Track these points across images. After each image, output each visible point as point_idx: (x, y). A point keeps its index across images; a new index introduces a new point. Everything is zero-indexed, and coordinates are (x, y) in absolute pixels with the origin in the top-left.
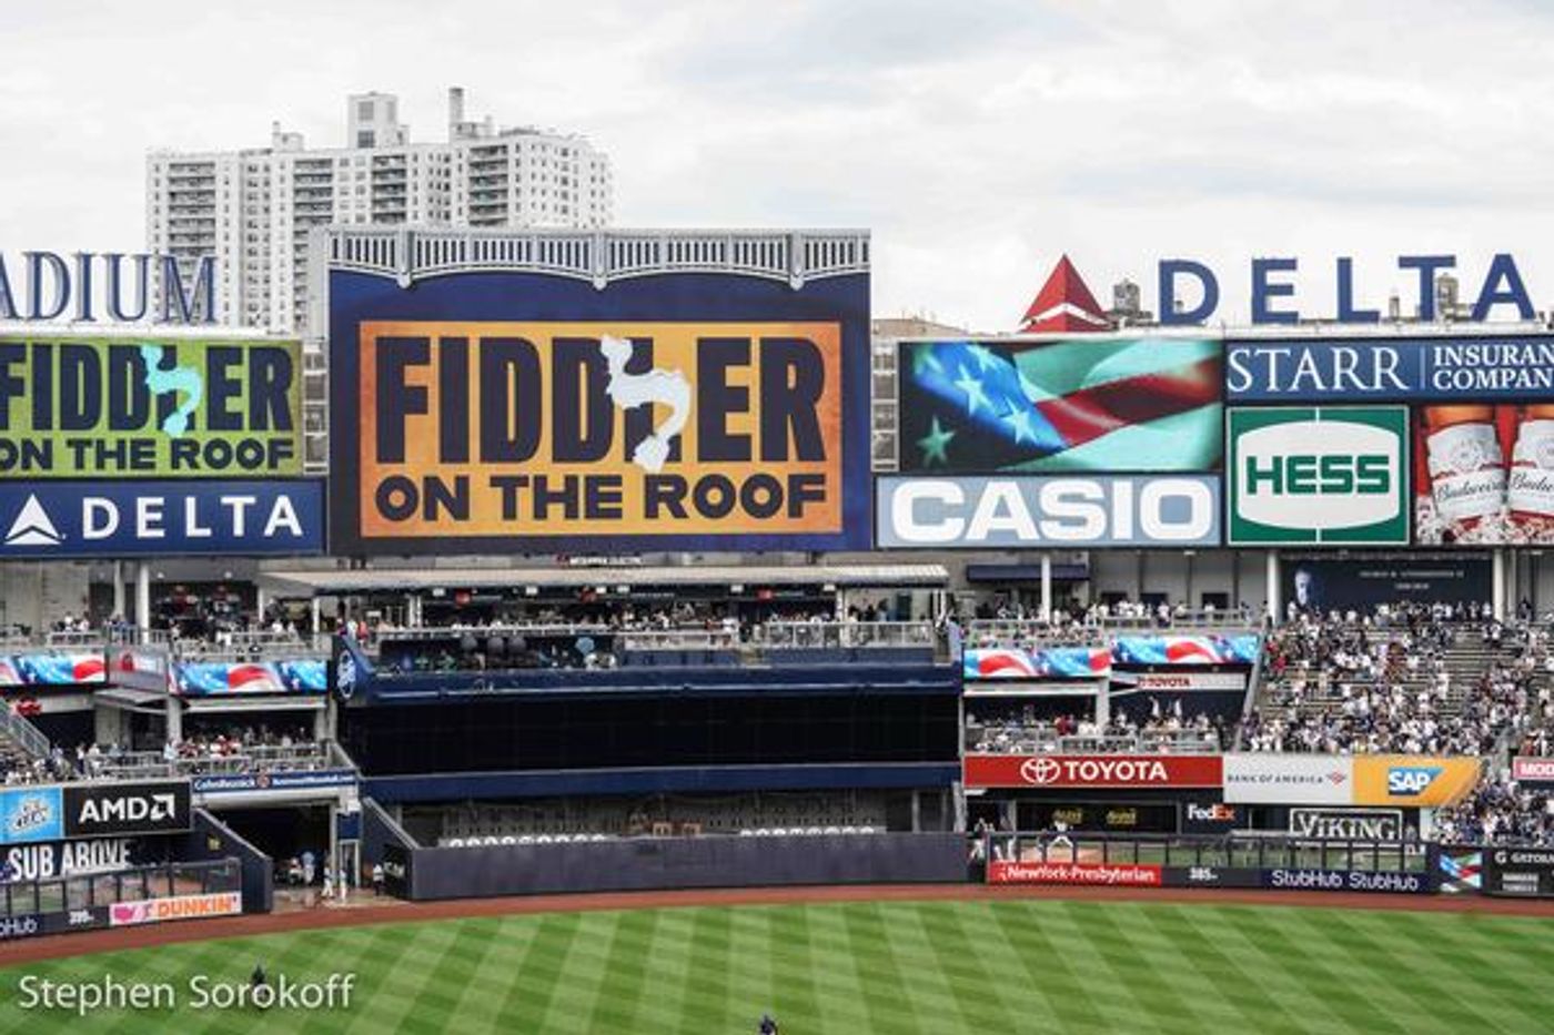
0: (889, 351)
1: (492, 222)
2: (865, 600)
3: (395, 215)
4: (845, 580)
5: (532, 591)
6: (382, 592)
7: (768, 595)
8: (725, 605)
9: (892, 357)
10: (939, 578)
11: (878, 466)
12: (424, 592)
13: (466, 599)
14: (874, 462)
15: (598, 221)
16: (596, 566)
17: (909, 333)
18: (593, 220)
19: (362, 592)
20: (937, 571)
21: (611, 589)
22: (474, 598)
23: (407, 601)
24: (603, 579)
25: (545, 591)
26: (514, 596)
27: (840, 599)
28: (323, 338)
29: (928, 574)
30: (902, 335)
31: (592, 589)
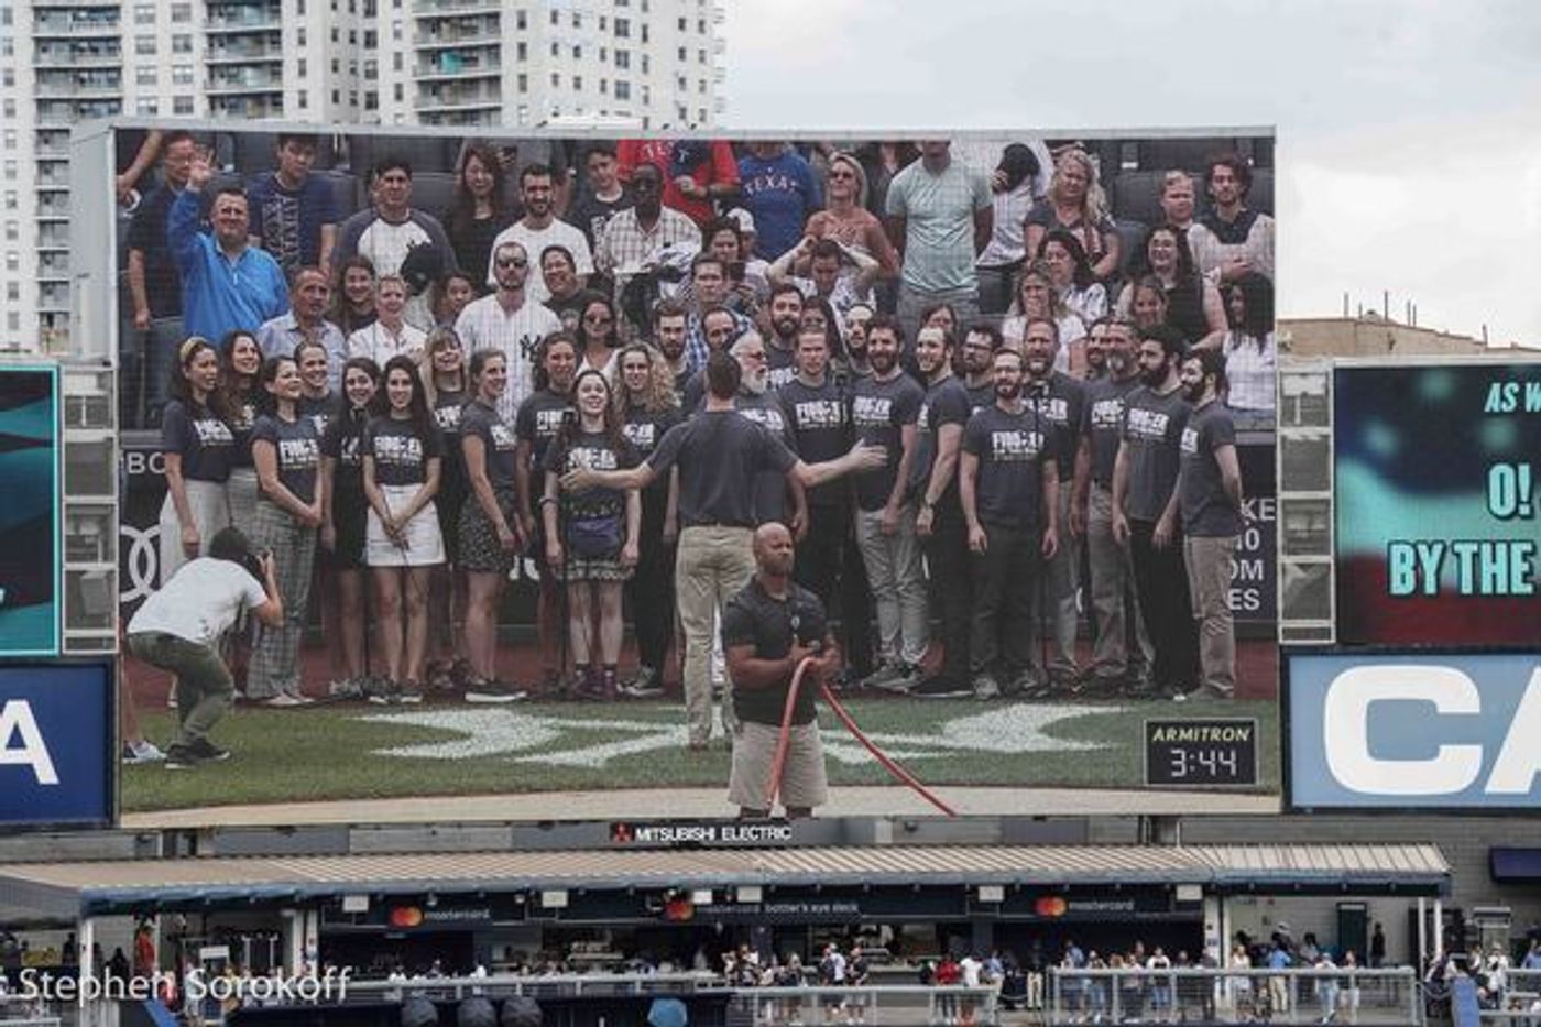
0: (1315, 387)
1: (469, 116)
2: (1265, 921)
3: (258, 98)
4: (1220, 877)
5: (555, 899)
6: (235, 904)
7: (1058, 908)
8: (964, 930)
9: (1323, 399)
10: (1431, 875)
11: (1289, 633)
12: (325, 904)
13: (414, 918)
14: (1283, 624)
15: (692, 117)
16: (692, 846)
17: (1360, 350)
18: (683, 113)
19: (188, 905)
20: (1425, 860)
21: (722, 894)
22: (428, 915)
23: (289, 921)
24: (708, 874)
25: (586, 899)
26: (518, 912)
27: (1211, 918)
28: (107, 364)
29: (1403, 866)
30: (1344, 353)
31: (684, 895)
